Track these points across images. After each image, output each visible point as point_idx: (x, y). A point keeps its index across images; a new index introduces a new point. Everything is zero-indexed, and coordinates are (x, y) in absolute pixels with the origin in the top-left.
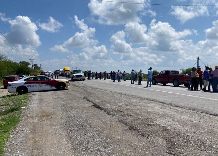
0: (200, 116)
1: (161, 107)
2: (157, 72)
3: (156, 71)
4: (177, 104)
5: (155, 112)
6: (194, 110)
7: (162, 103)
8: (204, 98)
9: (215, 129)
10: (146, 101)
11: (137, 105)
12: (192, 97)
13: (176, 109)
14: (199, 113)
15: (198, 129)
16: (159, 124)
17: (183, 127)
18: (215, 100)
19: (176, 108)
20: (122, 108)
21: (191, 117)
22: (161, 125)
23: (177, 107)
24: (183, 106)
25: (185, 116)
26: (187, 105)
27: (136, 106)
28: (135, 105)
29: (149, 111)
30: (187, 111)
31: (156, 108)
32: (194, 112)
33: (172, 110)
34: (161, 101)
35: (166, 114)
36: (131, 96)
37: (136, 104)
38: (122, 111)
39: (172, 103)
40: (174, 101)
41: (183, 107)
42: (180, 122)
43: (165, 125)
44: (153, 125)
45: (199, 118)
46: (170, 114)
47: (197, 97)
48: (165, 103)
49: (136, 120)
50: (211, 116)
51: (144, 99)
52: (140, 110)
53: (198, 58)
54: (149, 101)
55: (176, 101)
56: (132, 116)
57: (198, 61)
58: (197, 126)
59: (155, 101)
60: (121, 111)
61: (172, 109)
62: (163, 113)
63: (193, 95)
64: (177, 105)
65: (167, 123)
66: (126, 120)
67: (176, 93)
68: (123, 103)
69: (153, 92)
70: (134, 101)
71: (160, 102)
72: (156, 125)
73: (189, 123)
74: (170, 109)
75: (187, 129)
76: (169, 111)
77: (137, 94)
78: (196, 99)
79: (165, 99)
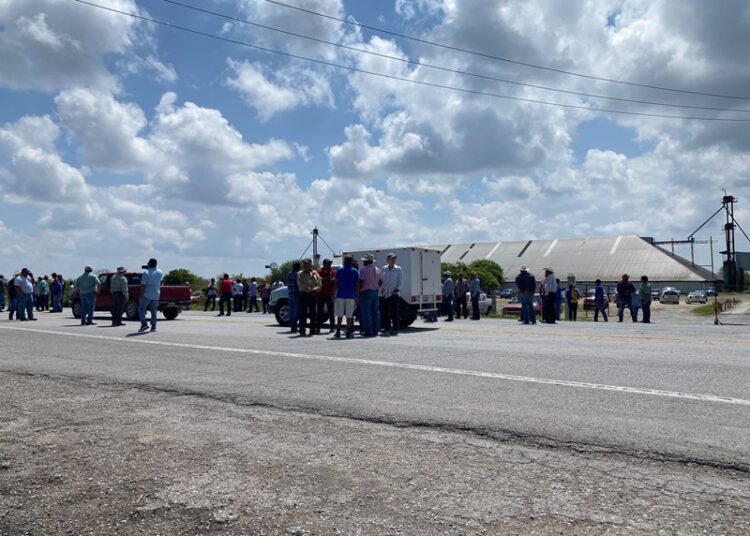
0: (332, 434)
1: (193, 415)
2: (190, 273)
3: (185, 271)
4: (256, 393)
5: (167, 442)
6: (314, 410)
7: (200, 395)
8: (340, 359)
9: (382, 478)
10: (134, 396)
11: (94, 422)
12: (303, 360)
13: (250, 417)
14: (328, 421)
15: (329, 492)
16: (182, 499)
17: (278, 493)
18: (372, 362)
19: (251, 411)
20: (13, 448)
21: (302, 443)
22: (192, 505)
23: (255, 404)
24: (277, 400)
25: (282, 440)
26: (290, 392)
27: (86, 427)
28: (83, 423)
29: (145, 440)
30: (288, 416)
31: (175, 423)
32: (312, 416)
33: (235, 421)
34: (196, 389)
35: (215, 445)
36: (72, 378)
37: (88, 418)
38: (8, 463)
39: (239, 391)
40: (244, 383)
41: (275, 404)
42: (266, 471)
43: (207, 504)
44: (155, 511)
45: (331, 440)
46: (230, 440)
47: (318, 357)
48: (211, 397)
49: (78, 498)
50: (366, 425)
51: (130, 385)
52: (101, 443)
53: (316, 232)
54: (149, 396)
55: (253, 381)
56: (61, 482)
57: (315, 241)
58: (324, 479)
59: (172, 391)
60: (6, 468)
61: (237, 416)
62: (202, 443)
63: (307, 353)
64: (255, 400)
65: (217, 488)
66: (22, 512)
67: (251, 351)
68: (25, 421)
69: (168, 354)
70: (83, 400)
71: (193, 394)
72: (169, 509)
73: (298, 473)
74: (228, 419)
75: (290, 502)
76: (224, 429)
77: (98, 370)
78: (316, 364)
79: (209, 379)
